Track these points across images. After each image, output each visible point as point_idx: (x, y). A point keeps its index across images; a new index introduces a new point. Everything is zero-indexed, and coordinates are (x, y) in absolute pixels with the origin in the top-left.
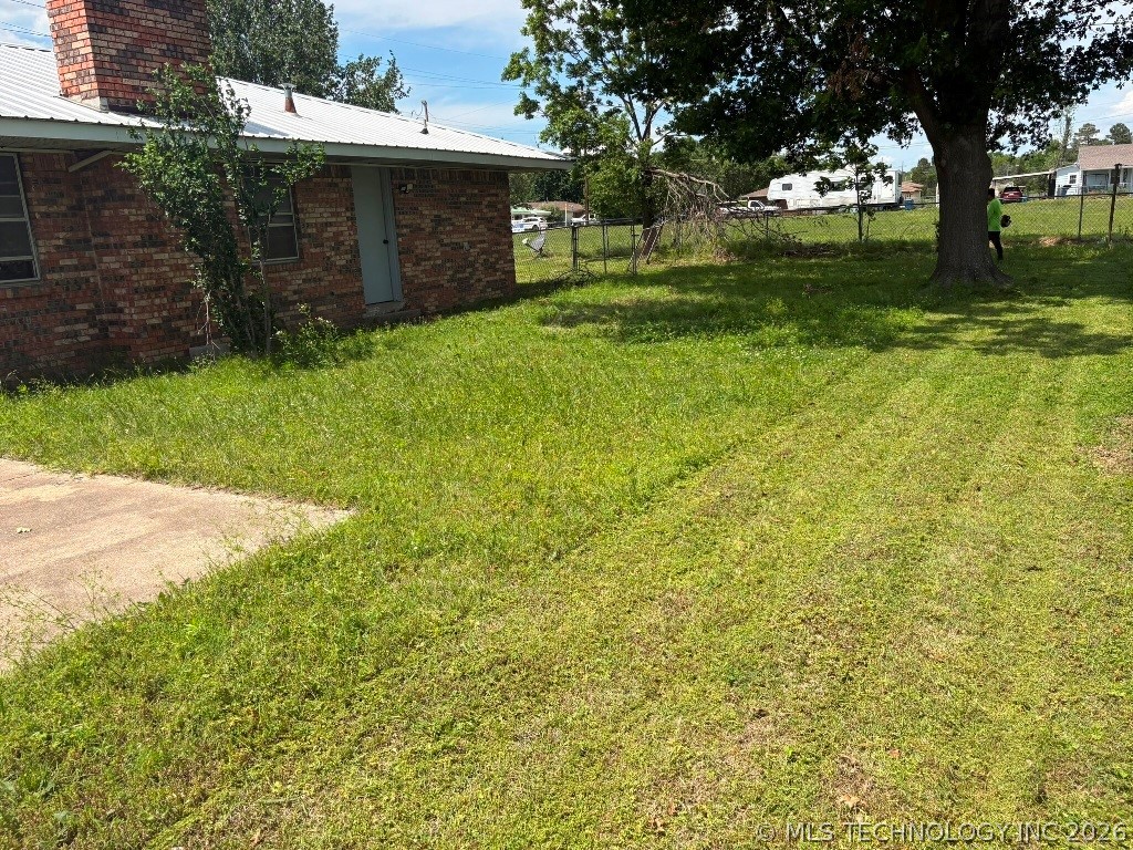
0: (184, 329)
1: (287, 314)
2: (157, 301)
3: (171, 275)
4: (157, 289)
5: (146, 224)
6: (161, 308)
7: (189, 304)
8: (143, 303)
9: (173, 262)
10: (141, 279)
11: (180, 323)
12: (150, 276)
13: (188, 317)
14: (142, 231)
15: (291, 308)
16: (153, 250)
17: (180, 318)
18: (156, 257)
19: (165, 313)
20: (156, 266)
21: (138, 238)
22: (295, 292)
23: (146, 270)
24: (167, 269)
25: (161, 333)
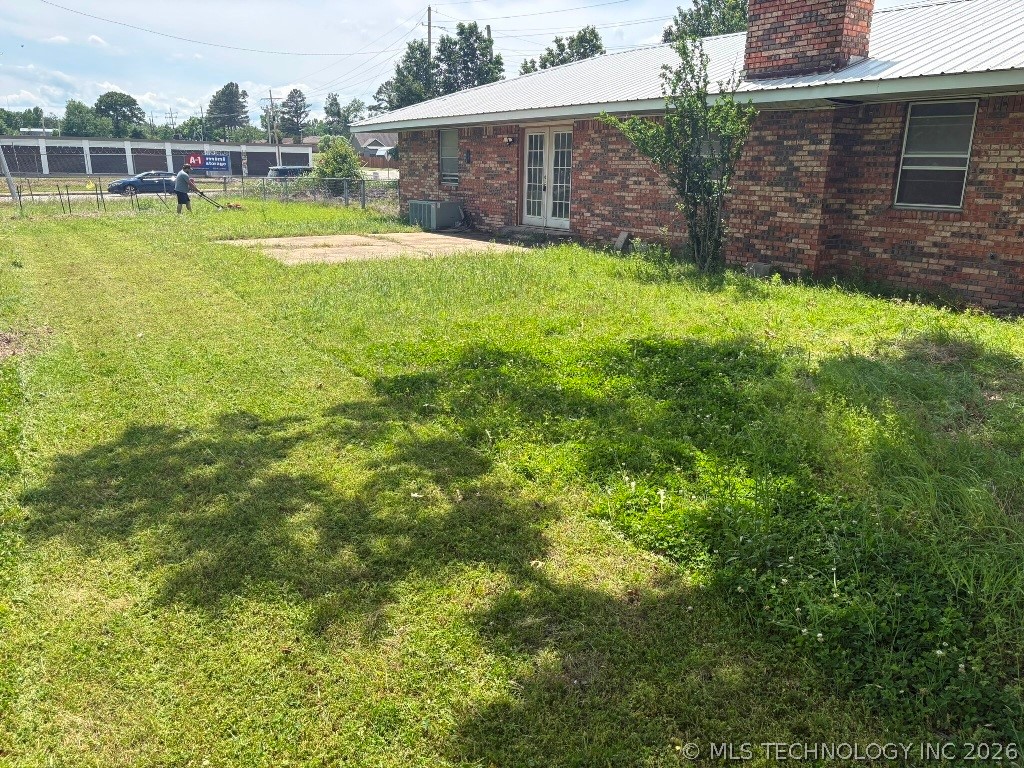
0: (757, 247)
1: (916, 265)
2: (744, 221)
3: (759, 203)
4: (747, 212)
5: (751, 163)
6: (746, 227)
7: (766, 228)
8: (735, 221)
9: (762, 193)
10: (737, 203)
11: (756, 241)
12: (744, 202)
13: (763, 238)
14: (746, 168)
15: (924, 260)
16: (751, 183)
17: (757, 237)
18: (752, 188)
19: (747, 231)
20: (750, 195)
21: (742, 173)
22: (935, 244)
23: (742, 197)
24: (756, 198)
25: (740, 245)
